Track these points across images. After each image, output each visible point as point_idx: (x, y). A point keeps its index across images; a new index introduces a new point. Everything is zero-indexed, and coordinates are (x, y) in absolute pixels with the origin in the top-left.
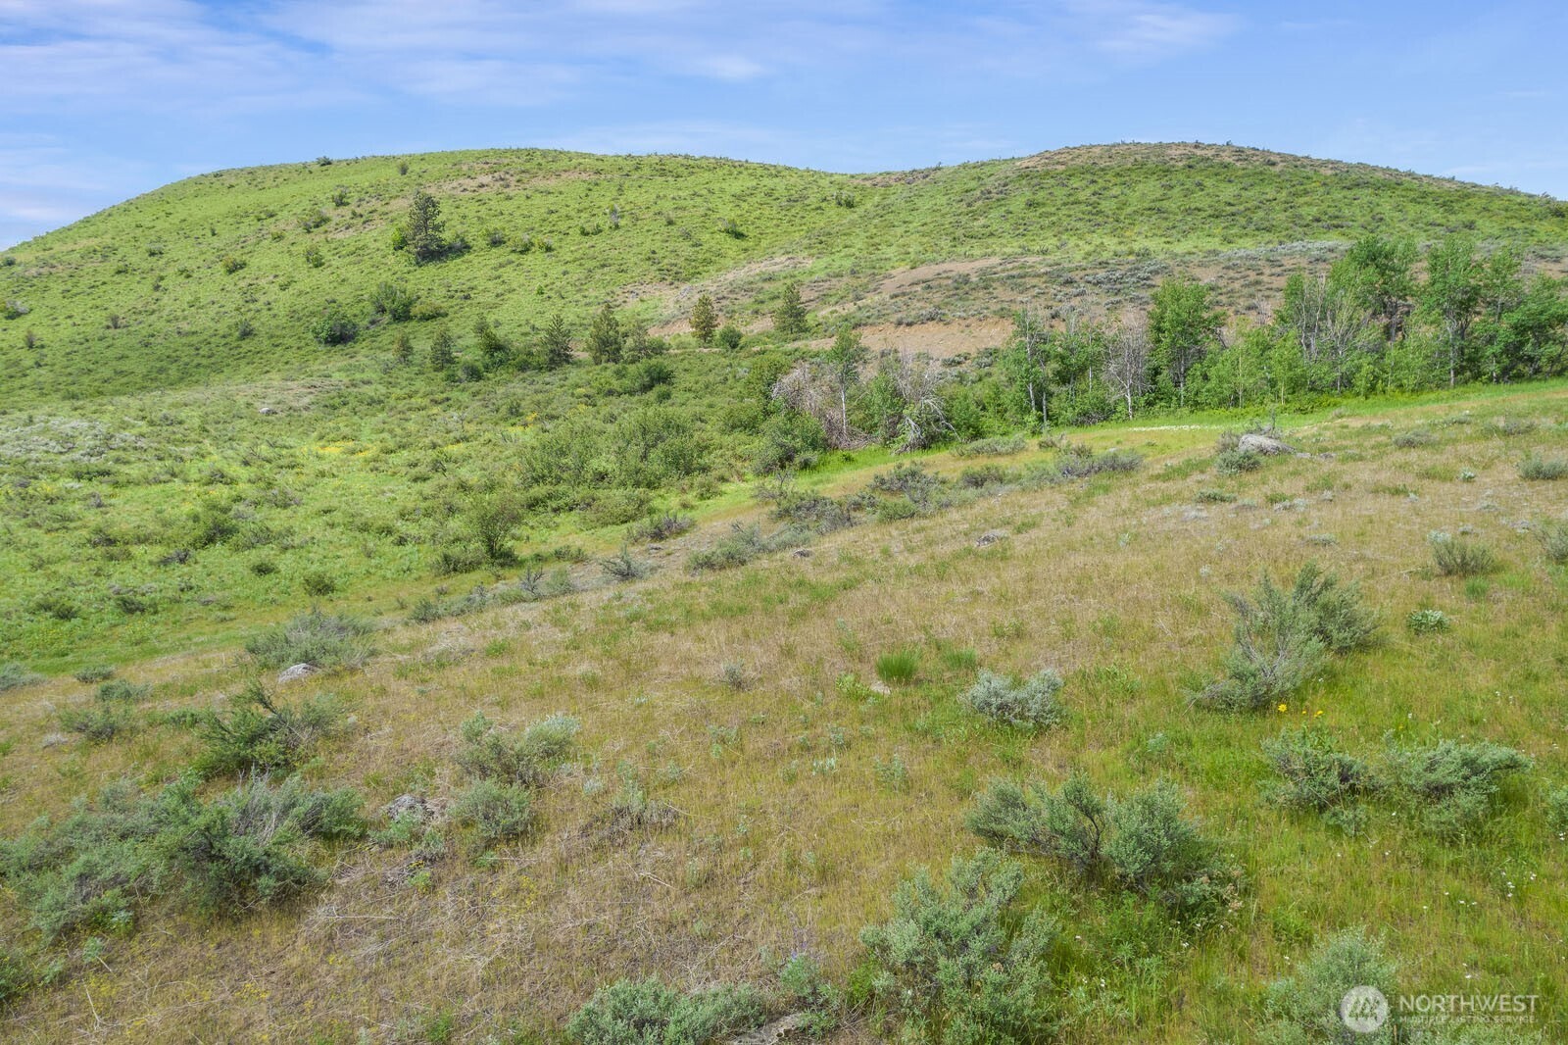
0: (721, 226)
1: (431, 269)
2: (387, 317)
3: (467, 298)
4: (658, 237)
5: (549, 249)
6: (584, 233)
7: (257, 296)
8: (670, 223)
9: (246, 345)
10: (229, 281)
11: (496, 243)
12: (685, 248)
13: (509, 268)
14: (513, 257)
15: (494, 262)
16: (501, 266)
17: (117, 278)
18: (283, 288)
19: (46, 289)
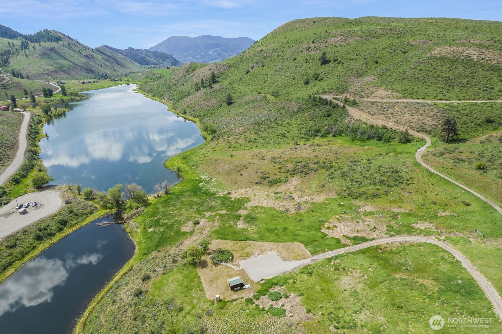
0: (374, 60)
1: (323, 66)
2: (314, 79)
3: (327, 76)
4: (361, 63)
5: (343, 64)
6: (350, 60)
7: (296, 69)
8: (365, 59)
9: (294, 81)
10: (293, 62)
11: (335, 60)
12: (364, 67)
13: (335, 68)
14: (337, 64)
15: (334, 66)
16: (334, 67)
17: (278, 58)
18: (301, 67)
19: (267, 60)
